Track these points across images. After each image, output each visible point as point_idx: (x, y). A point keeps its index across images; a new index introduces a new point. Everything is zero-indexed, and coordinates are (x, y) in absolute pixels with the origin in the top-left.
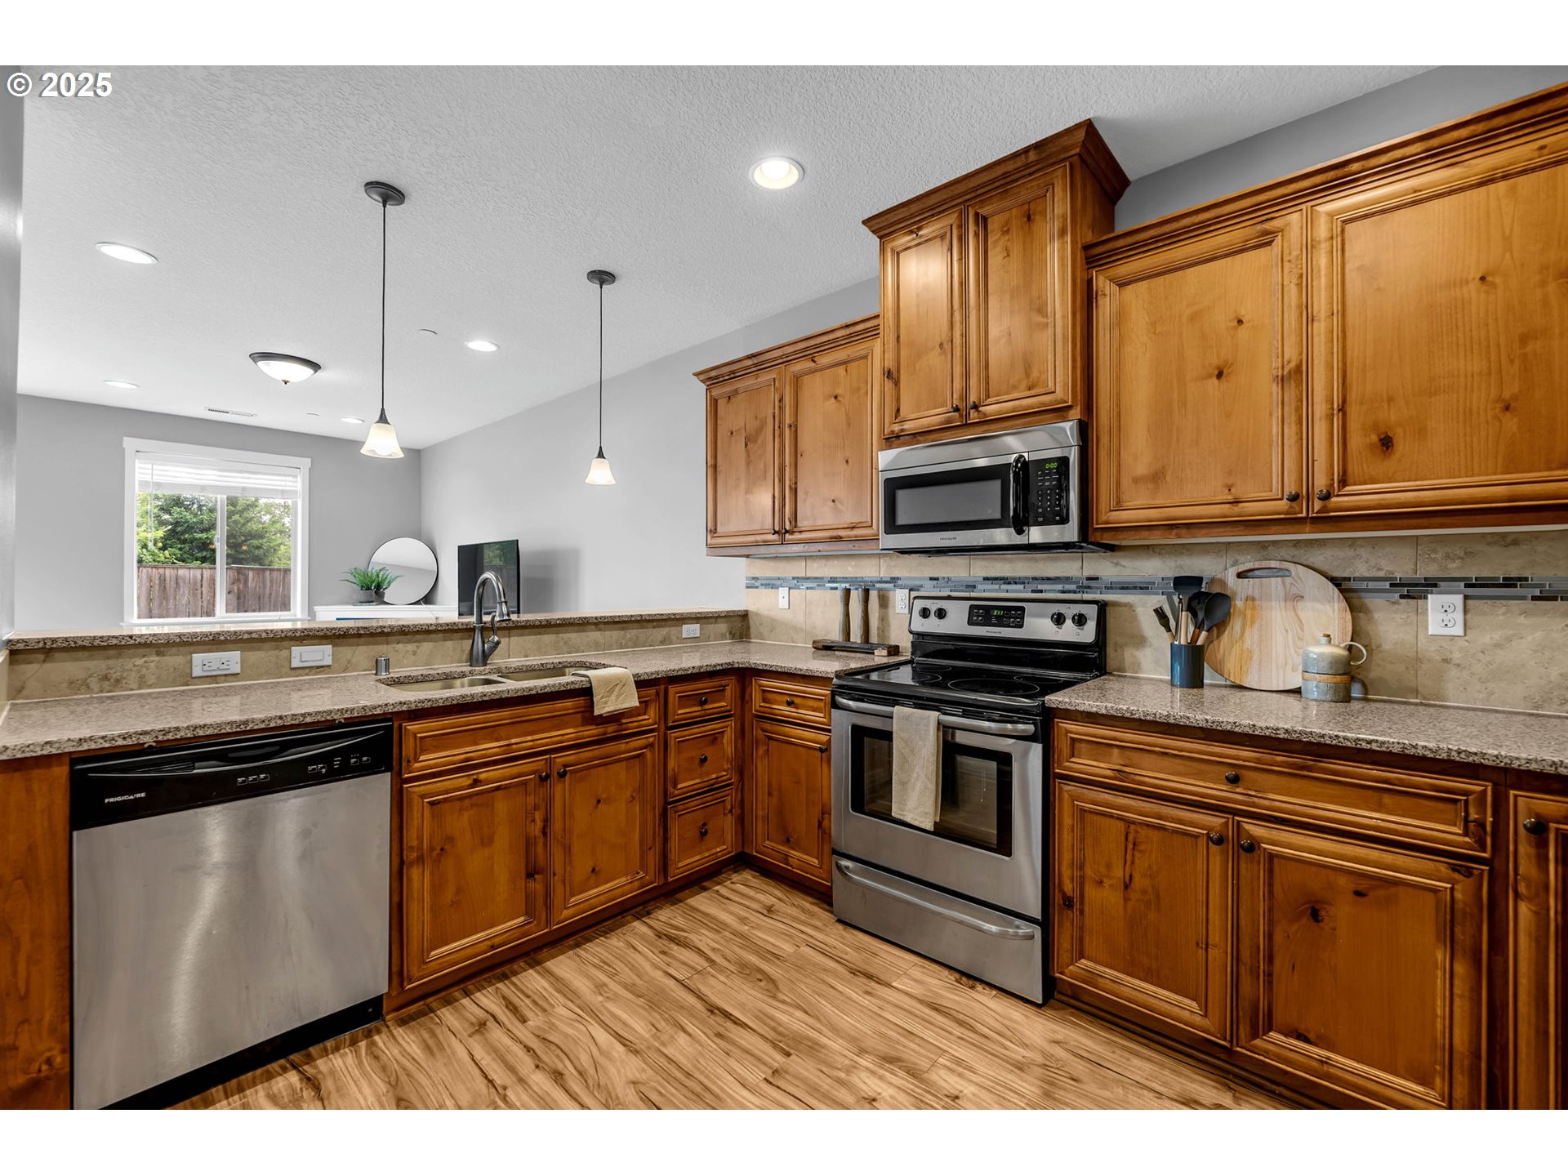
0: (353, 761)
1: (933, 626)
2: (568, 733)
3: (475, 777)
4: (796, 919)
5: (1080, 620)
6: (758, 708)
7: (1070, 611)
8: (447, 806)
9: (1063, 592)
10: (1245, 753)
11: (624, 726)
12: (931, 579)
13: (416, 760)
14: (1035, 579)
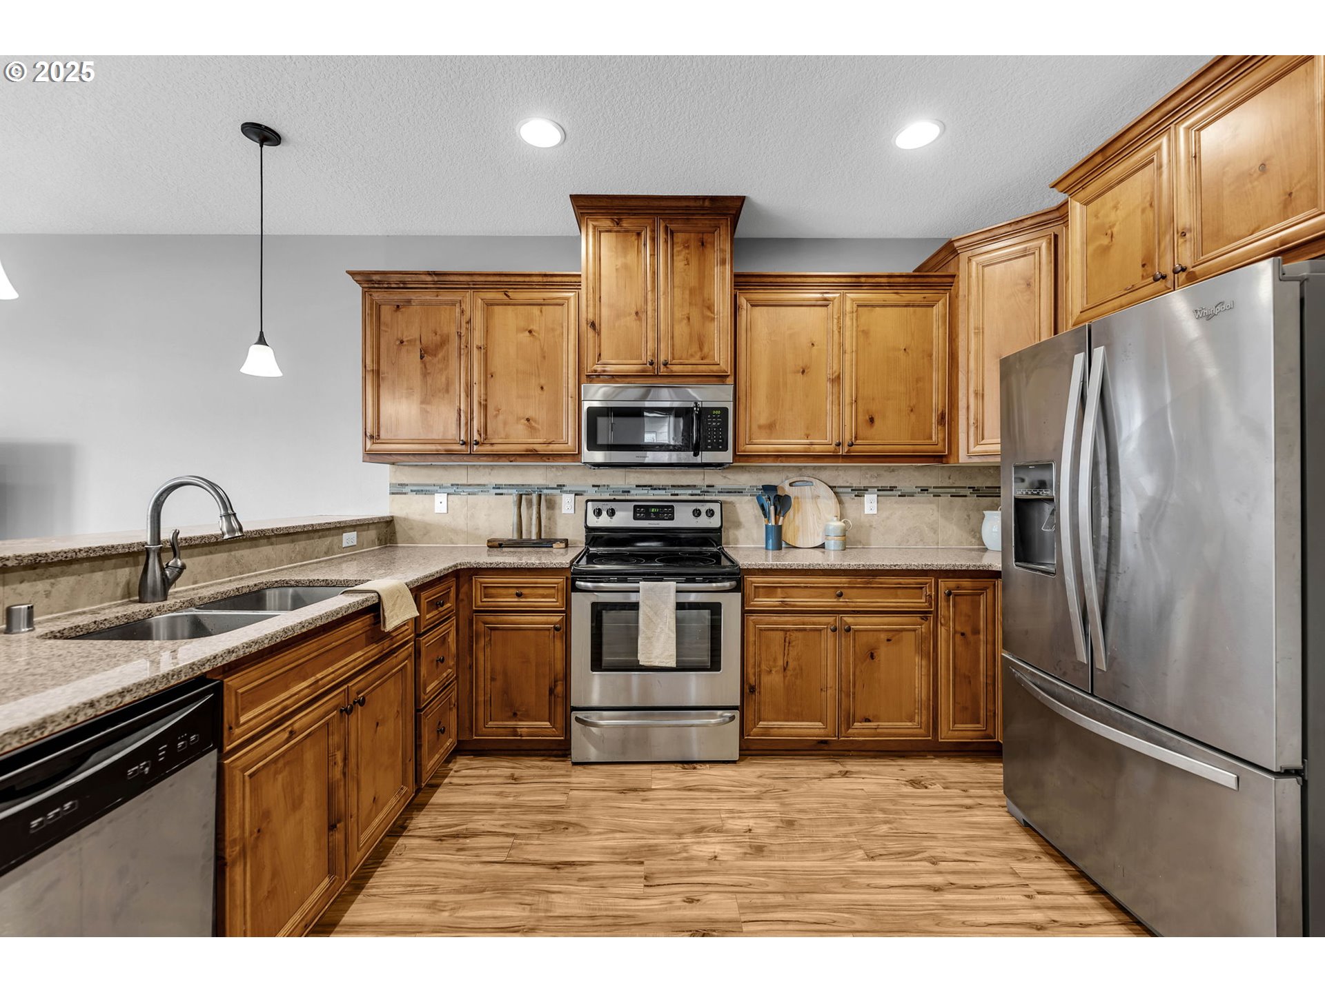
0: (180, 744)
1: (604, 521)
2: (358, 657)
3: (290, 729)
4: (543, 776)
5: (710, 513)
6: (480, 604)
7: (704, 508)
8: (263, 773)
9: (692, 495)
10: (844, 580)
11: (394, 640)
12: (594, 486)
13: (238, 725)
14: (673, 486)
